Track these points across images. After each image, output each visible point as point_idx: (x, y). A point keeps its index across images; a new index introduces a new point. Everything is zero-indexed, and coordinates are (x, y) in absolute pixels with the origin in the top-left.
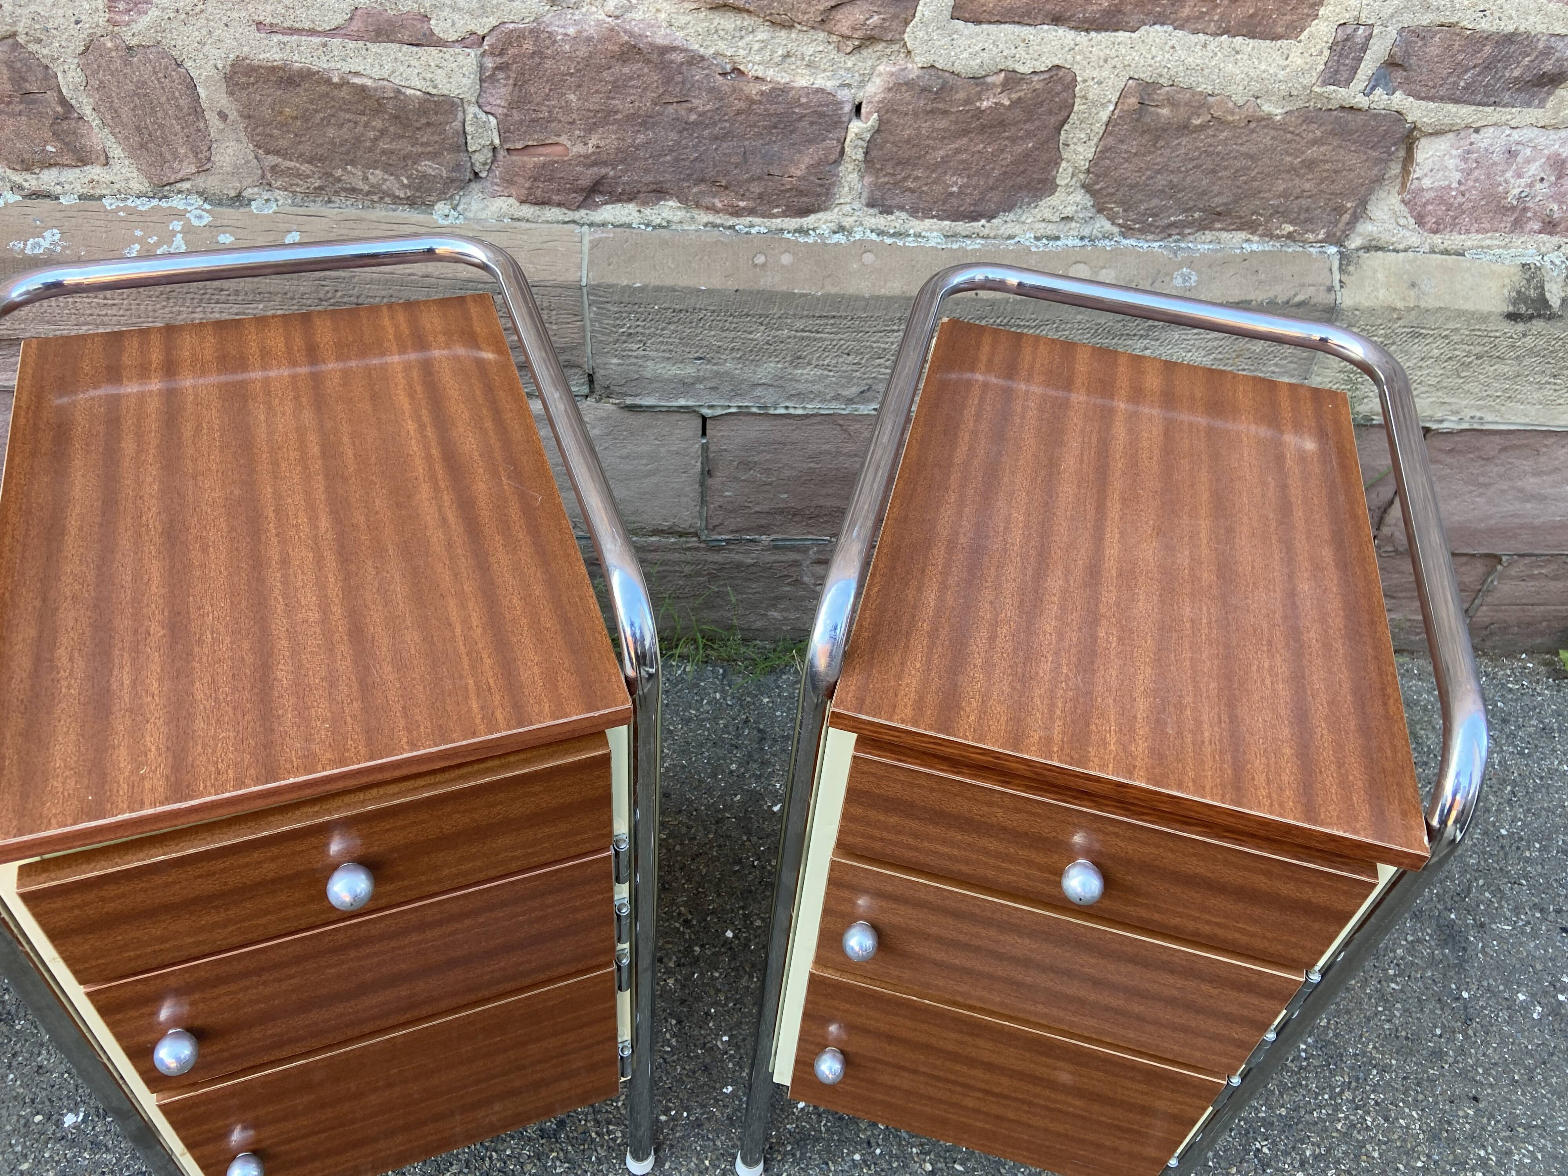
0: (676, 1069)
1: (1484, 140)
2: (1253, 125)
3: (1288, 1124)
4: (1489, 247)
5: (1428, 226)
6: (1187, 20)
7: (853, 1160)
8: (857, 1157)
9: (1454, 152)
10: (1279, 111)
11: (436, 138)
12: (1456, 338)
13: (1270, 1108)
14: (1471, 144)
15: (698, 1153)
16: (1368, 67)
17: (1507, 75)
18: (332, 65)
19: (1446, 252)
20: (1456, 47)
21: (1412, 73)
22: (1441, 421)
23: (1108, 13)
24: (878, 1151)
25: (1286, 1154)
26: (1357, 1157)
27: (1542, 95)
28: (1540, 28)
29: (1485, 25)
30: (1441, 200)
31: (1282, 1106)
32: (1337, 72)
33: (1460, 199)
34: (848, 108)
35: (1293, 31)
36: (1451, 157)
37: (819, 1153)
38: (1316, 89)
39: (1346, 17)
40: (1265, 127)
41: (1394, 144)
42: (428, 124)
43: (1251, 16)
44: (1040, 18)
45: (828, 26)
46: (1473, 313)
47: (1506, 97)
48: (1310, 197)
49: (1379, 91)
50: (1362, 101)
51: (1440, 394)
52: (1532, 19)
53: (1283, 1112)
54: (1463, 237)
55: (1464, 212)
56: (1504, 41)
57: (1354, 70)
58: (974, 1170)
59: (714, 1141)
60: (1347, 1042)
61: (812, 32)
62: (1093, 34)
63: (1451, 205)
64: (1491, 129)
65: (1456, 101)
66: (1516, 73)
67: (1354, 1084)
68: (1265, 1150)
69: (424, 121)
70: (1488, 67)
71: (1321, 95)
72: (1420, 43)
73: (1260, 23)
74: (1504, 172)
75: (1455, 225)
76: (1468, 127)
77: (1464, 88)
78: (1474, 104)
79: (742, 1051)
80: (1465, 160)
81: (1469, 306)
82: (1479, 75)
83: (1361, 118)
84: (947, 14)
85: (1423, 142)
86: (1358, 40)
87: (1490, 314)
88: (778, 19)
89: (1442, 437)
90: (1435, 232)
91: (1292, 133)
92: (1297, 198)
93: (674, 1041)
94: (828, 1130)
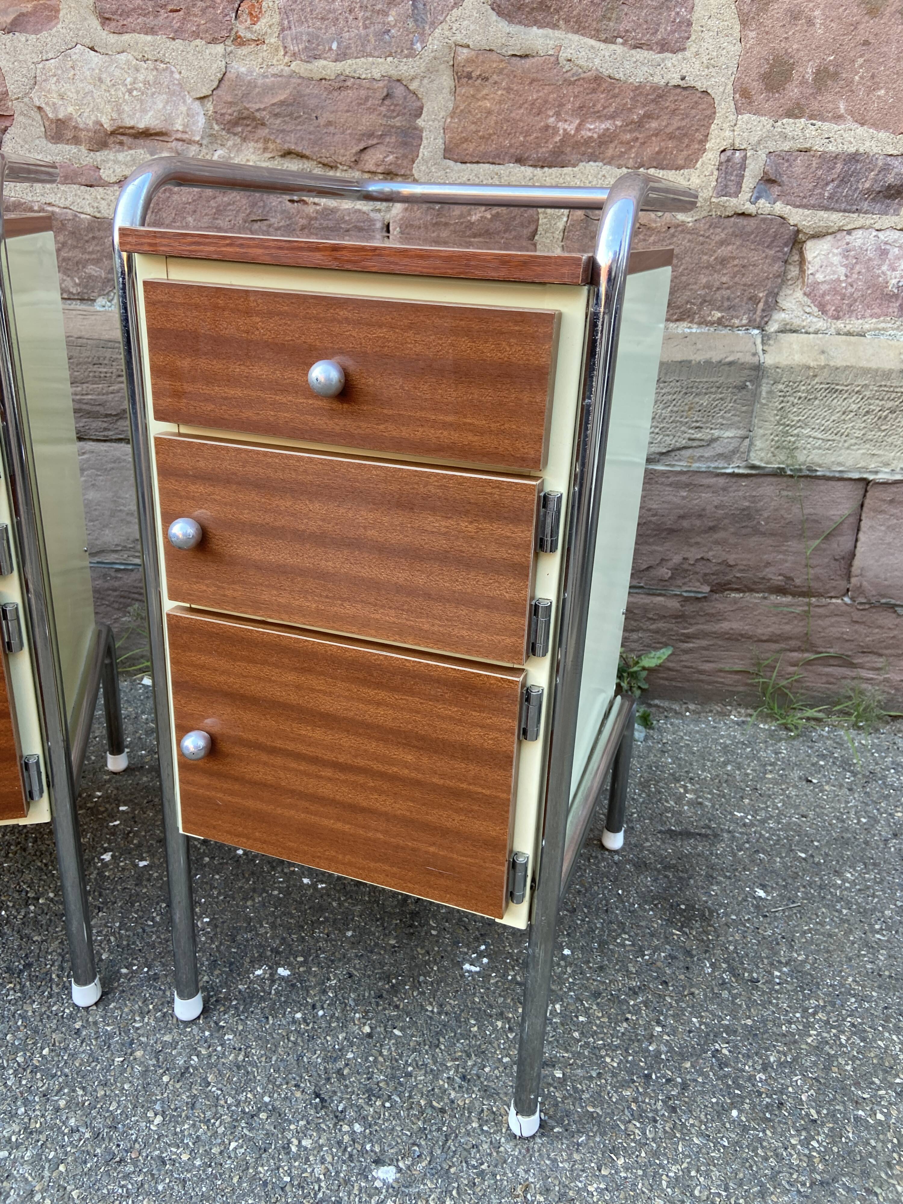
0: (151, 937)
1: (858, 239)
2: (672, 230)
3: (751, 1033)
4: (884, 329)
5: (830, 313)
6: (612, 158)
7: (293, 1018)
8: (299, 1015)
9: (836, 251)
10: (690, 219)
11: (98, 248)
12: (868, 393)
13: (734, 1017)
14: (848, 244)
15: (145, 1000)
16: (749, 182)
17: (860, 187)
18: (35, 198)
19: (849, 334)
20: (814, 165)
21: (785, 188)
22: (876, 473)
23: (554, 153)
24: (321, 1013)
25: (748, 1056)
26: (827, 1069)
27: (895, 206)
28: (875, 150)
29: (831, 148)
30: (835, 291)
31: (749, 1017)
32: (726, 186)
33: (850, 290)
34: (379, 225)
35: (690, 162)
36: (834, 255)
37: (262, 1009)
38: (713, 200)
39: (724, 145)
40: (682, 231)
41: (786, 245)
42: (94, 238)
43: (658, 153)
44: (507, 158)
45: (361, 165)
46: (877, 371)
47: (865, 205)
48: (728, 288)
49: (762, 201)
50: (751, 208)
51: (868, 446)
52: (867, 144)
53: (749, 1022)
54: (860, 321)
55: (856, 301)
56: (850, 160)
57: (739, 185)
58: (412, 1036)
59: (164, 991)
60: (826, 975)
61: (350, 171)
62: (546, 169)
63: (844, 295)
64: (860, 232)
65: (826, 209)
66: (867, 185)
67: (829, 1008)
68: (725, 1051)
69: (91, 235)
70: (843, 180)
71: (718, 204)
72: (786, 164)
73: (665, 158)
74: (880, 266)
75: (853, 311)
76: (840, 230)
77: (829, 198)
78: (840, 211)
79: (218, 930)
80: (846, 257)
81: (873, 365)
82: (838, 186)
83: (753, 222)
84: (440, 153)
85: (809, 245)
86: (737, 161)
87: (891, 371)
88: (325, 161)
89: (881, 488)
90: (838, 318)
91: (703, 236)
92: (718, 289)
93: (158, 919)
94: (277, 992)
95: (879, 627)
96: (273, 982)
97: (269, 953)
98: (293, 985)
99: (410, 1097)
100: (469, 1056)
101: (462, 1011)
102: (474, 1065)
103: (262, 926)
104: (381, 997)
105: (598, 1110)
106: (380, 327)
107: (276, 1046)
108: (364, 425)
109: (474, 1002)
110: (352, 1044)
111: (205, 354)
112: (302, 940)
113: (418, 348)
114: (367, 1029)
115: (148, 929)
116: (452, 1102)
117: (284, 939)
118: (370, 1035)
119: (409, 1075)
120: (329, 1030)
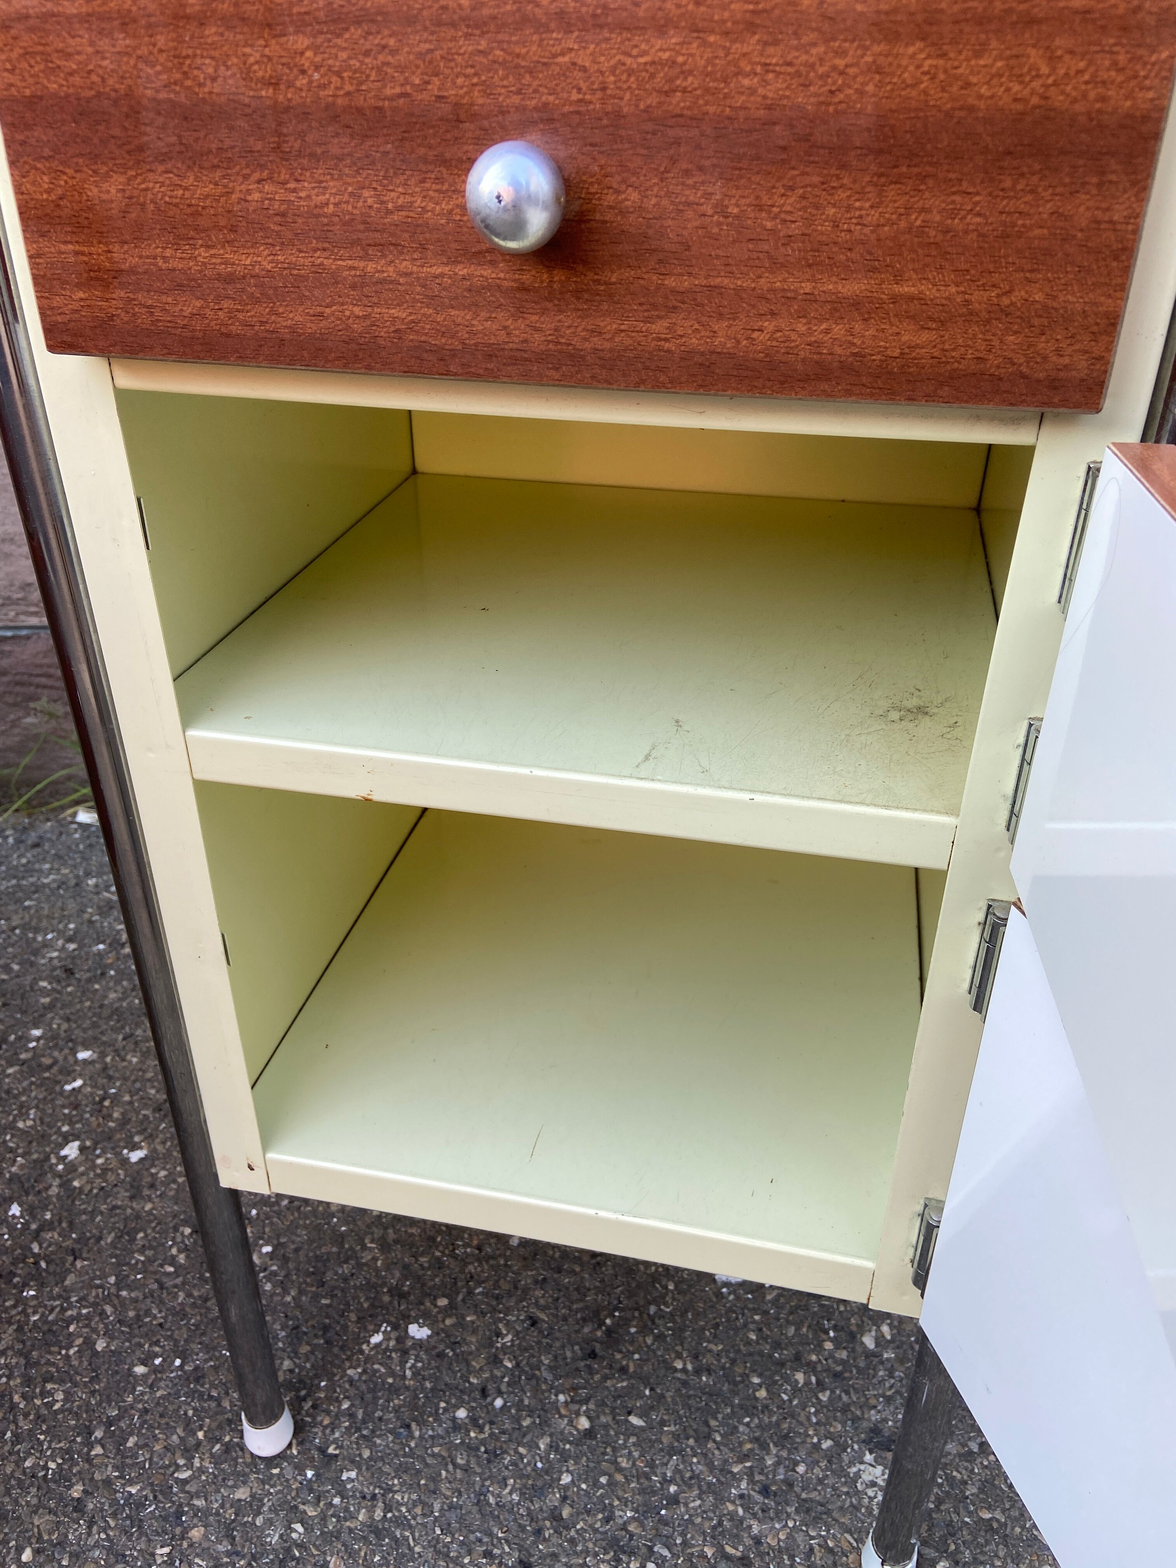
0: (176, 1296)
7: (454, 1419)
8: (462, 1413)
15: (188, 1422)
24: (499, 1403)
37: (396, 1410)
58: (663, 1423)
59: (218, 1400)
79: (291, 1265)
93: (182, 1259)
94: (416, 1373)
96: (405, 1353)
97: (386, 1299)
98: (441, 1355)
99: (685, 1543)
100: (764, 1447)
101: (733, 1362)
102: (777, 1464)
103: (364, 1247)
104: (593, 1355)
105: (998, 1515)
106: (661, 30)
107: (435, 1479)
108: (609, 325)
109: (749, 1343)
110: (565, 1457)
111: (163, 158)
112: (439, 1265)
113: (774, 88)
114: (584, 1423)
115: (169, 1283)
116: (758, 1541)
117: (406, 1267)
118: (589, 1434)
119: (674, 1501)
120: (519, 1435)
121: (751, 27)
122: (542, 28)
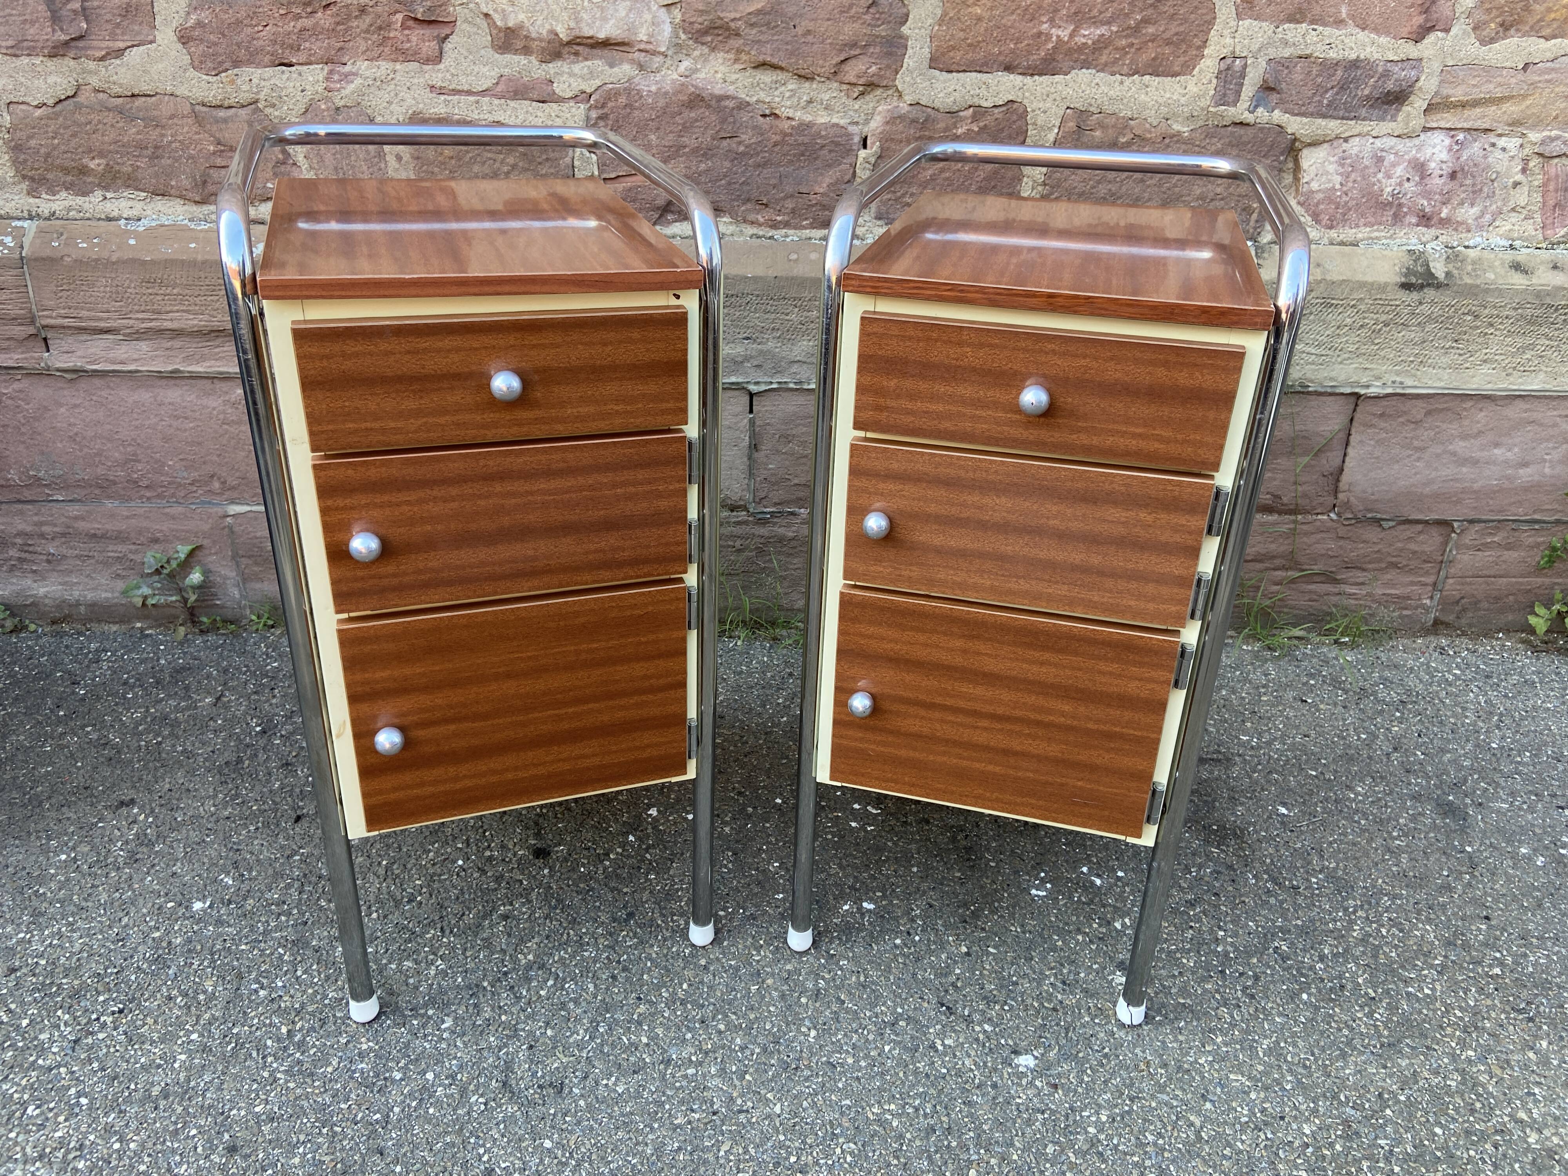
1: (1354, 147)
2: (1167, 141)
3: (1303, 931)
4: (1377, 238)
5: (1323, 223)
6: (1106, 65)
7: (894, 944)
8: (898, 941)
9: (1332, 159)
10: (1186, 129)
11: (552, 170)
12: (1363, 307)
13: (1285, 919)
14: (1344, 151)
15: (753, 937)
16: (1248, 90)
17: (1360, 93)
18: (481, 116)
19: (1342, 243)
20: (1314, 72)
21: (1284, 96)
22: (1368, 387)
23: (1045, 60)
24: (917, 938)
25: (1304, 950)
26: (1375, 956)
27: (1393, 112)
28: (1376, 56)
29: (1332, 54)
30: (1329, 200)
31: (1298, 918)
32: (1225, 95)
33: (1345, 198)
34: (857, 139)
35: (1187, 69)
36: (1330, 163)
37: (863, 938)
38: (1211, 109)
39: (1224, 52)
40: (1177, 142)
41: (1282, 154)
42: (547, 159)
43: (1154, 59)
44: (995, 66)
45: (839, 77)
46: (1372, 284)
47: (1363, 112)
48: (1222, 199)
49: (1260, 110)
50: (1249, 118)
51: (1360, 360)
52: (1368, 50)
53: (1299, 922)
54: (1354, 230)
55: (1350, 209)
56: (1351, 67)
57: (1238, 93)
58: (1006, 952)
59: (767, 928)
60: (1358, 878)
61: (828, 82)
62: (1036, 77)
63: (1339, 203)
64: (1357, 139)
65: (1324, 116)
66: (1366, 92)
67: (1366, 907)
68: (1284, 948)
69: (544, 157)
70: (1343, 87)
71: (1215, 113)
72: (1286, 71)
73: (1161, 65)
74: (1375, 174)
75: (1346, 221)
76: (1337, 138)
77: (1328, 105)
78: (1339, 118)
80: (1343, 165)
81: (1369, 279)
82: (1337, 94)
83: (1250, 131)
84: (926, 64)
85: (1305, 152)
86: (1237, 69)
87: (1386, 285)
88: (803, 73)
89: (1371, 402)
90: (1331, 227)
91: (1198, 146)
92: (1212, 200)
93: (730, 865)
94: (870, 923)
95: (1364, 542)
96: (863, 915)
97: (848, 891)
98: (882, 917)
99: (1023, 1001)
100: (1062, 965)
101: (1043, 929)
102: (1070, 972)
103: (830, 867)
104: (965, 921)
105: (1188, 1001)
106: (1084, 358)
107: (889, 968)
108: (1057, 435)
109: (1051, 921)
110: (956, 962)
112: (874, 878)
113: (1118, 375)
114: (964, 949)
115: (726, 876)
116: (1061, 1002)
117: (855, 877)
118: (968, 954)
119: (1016, 984)
120: (931, 952)
121: (1112, 359)
122: (1047, 353)
